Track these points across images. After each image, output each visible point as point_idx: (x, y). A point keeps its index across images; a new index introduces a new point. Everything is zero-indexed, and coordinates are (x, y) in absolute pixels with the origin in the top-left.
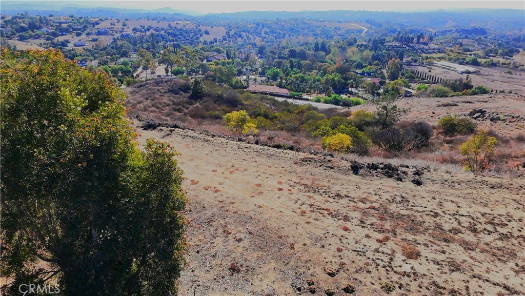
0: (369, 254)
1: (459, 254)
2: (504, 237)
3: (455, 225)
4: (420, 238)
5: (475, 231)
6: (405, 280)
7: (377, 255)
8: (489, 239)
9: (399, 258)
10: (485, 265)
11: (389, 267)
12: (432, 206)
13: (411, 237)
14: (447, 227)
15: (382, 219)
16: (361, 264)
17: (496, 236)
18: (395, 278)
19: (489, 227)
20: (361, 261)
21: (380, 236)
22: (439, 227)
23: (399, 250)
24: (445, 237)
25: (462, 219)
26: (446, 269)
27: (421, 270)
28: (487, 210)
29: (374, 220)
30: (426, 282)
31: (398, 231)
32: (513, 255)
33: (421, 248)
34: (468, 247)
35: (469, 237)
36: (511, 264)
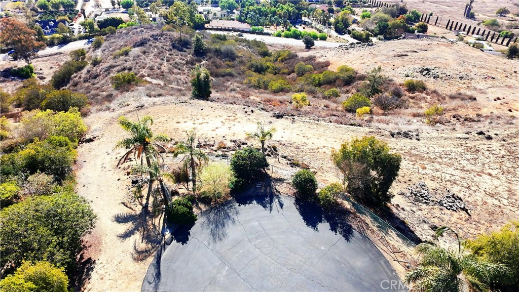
0: (411, 169)
1: (438, 166)
2: (450, 159)
3: (435, 156)
4: (425, 162)
5: (441, 158)
6: (424, 176)
7: (414, 170)
8: (445, 160)
9: (421, 170)
10: (446, 169)
11: (418, 173)
12: (426, 149)
13: (422, 162)
14: (432, 157)
15: (410, 157)
16: (410, 173)
17: (448, 159)
18: (421, 175)
19: (445, 156)
20: (410, 172)
21: (413, 163)
22: (430, 158)
23: (419, 167)
24: (433, 161)
25: (437, 154)
26: (435, 171)
27: (428, 172)
28: (444, 149)
29: (408, 157)
30: (430, 176)
31: (418, 160)
32: (453, 165)
33: (426, 166)
34: (440, 164)
35: (439, 160)
36: (453, 168)
